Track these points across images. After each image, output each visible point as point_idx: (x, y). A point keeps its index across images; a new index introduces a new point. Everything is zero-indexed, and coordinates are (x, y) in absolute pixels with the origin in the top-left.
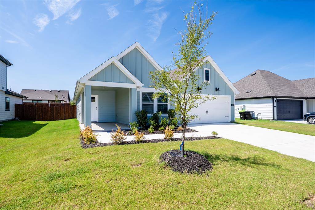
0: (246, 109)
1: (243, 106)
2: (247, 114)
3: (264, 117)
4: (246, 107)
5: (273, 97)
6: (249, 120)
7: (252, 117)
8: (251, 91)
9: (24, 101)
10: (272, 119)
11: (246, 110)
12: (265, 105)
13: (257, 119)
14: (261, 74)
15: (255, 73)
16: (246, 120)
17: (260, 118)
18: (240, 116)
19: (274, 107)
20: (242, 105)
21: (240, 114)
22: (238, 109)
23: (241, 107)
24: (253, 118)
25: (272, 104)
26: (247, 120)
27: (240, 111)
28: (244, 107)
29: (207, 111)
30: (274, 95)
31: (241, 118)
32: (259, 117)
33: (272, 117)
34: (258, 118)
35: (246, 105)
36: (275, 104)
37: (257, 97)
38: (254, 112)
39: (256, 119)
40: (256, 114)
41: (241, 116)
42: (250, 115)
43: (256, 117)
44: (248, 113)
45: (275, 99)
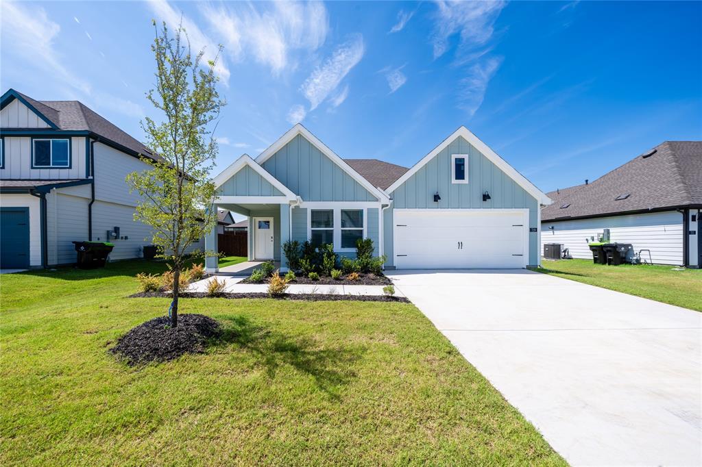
0: (611, 238)
1: (603, 232)
2: (610, 251)
3: (657, 258)
4: (611, 235)
5: (684, 209)
6: (616, 265)
7: (625, 258)
8: (629, 196)
9: (226, 230)
10: (681, 263)
11: (612, 242)
12: (661, 228)
13: (638, 262)
14: (670, 152)
15: (655, 151)
16: (607, 264)
17: (649, 261)
18: (592, 254)
19: (687, 233)
20: (601, 231)
21: (593, 250)
22: (593, 240)
23: (599, 234)
24: (627, 260)
25: (681, 227)
26: (609, 264)
27: (597, 243)
28: (606, 233)
29: (460, 245)
30: (686, 203)
31: (596, 261)
32: (644, 257)
33: (682, 259)
34: (642, 261)
35: (612, 230)
36: (694, 226)
37: (640, 209)
38: (630, 245)
39: (634, 264)
40: (636, 250)
41: (594, 255)
42: (618, 253)
43: (635, 258)
44: (614, 248)
45: (693, 212)
